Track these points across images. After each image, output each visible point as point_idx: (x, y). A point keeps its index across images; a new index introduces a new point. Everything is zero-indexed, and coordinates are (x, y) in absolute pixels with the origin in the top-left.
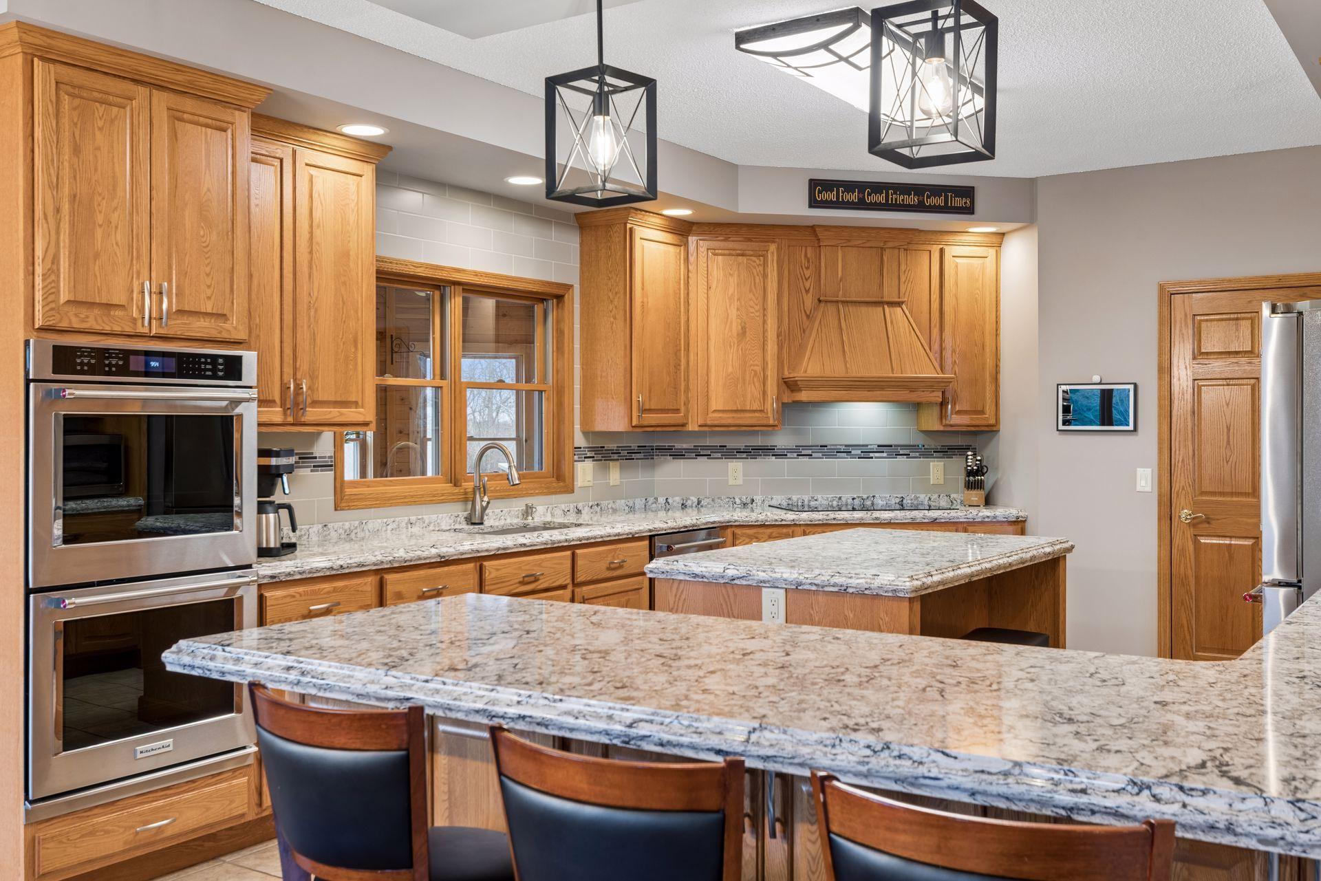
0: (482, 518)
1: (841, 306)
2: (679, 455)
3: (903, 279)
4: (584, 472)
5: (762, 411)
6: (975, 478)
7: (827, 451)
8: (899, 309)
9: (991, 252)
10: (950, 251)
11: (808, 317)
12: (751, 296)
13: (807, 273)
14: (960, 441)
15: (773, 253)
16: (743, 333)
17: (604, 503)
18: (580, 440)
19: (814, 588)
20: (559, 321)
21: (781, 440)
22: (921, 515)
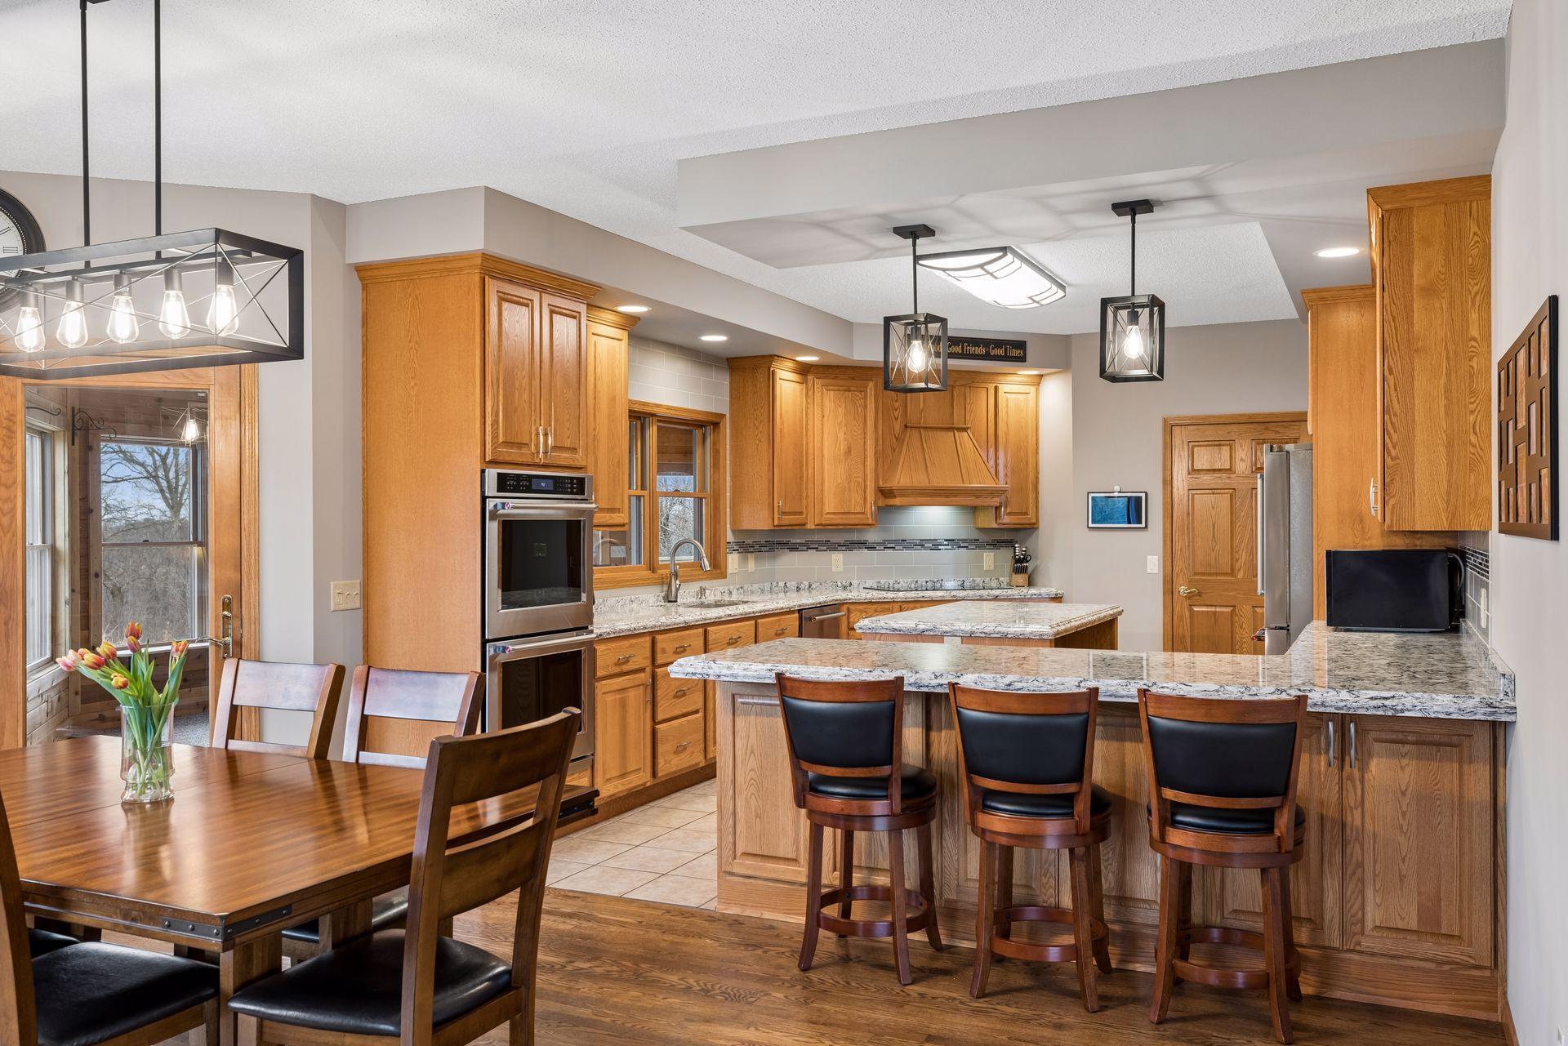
0: (676, 597)
1: (922, 431)
2: (794, 548)
3: (968, 410)
4: (733, 561)
5: (864, 513)
6: (1021, 565)
7: (905, 544)
8: (965, 434)
9: (1033, 389)
10: (1003, 388)
11: (897, 439)
12: (855, 423)
13: (896, 405)
14: (1006, 537)
15: (871, 389)
16: (849, 451)
17: (746, 586)
18: (730, 537)
19: (983, 635)
20: (715, 443)
21: (872, 536)
22: (986, 593)
